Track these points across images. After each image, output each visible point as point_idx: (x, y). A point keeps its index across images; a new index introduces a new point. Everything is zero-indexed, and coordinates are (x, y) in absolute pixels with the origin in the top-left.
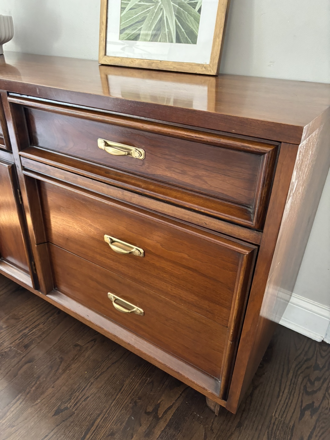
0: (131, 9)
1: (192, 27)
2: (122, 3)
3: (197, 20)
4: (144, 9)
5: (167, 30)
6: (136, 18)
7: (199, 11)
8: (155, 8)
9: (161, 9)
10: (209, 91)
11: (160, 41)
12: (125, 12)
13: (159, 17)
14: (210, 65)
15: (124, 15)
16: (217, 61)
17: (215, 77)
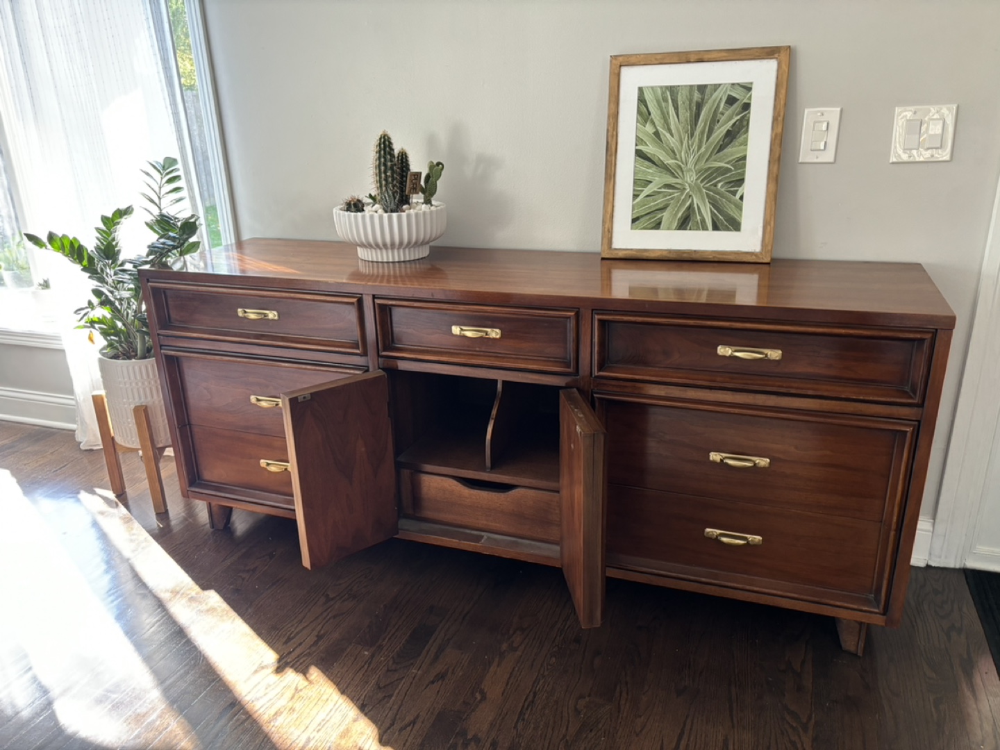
0: (648, 196)
1: (733, 215)
2: (634, 190)
3: (740, 208)
4: (665, 196)
5: (698, 218)
6: (655, 205)
7: (741, 198)
8: (682, 194)
9: (690, 196)
11: (690, 229)
12: (638, 200)
13: (688, 204)
14: (761, 253)
15: (637, 203)
16: (769, 248)
17: (769, 264)
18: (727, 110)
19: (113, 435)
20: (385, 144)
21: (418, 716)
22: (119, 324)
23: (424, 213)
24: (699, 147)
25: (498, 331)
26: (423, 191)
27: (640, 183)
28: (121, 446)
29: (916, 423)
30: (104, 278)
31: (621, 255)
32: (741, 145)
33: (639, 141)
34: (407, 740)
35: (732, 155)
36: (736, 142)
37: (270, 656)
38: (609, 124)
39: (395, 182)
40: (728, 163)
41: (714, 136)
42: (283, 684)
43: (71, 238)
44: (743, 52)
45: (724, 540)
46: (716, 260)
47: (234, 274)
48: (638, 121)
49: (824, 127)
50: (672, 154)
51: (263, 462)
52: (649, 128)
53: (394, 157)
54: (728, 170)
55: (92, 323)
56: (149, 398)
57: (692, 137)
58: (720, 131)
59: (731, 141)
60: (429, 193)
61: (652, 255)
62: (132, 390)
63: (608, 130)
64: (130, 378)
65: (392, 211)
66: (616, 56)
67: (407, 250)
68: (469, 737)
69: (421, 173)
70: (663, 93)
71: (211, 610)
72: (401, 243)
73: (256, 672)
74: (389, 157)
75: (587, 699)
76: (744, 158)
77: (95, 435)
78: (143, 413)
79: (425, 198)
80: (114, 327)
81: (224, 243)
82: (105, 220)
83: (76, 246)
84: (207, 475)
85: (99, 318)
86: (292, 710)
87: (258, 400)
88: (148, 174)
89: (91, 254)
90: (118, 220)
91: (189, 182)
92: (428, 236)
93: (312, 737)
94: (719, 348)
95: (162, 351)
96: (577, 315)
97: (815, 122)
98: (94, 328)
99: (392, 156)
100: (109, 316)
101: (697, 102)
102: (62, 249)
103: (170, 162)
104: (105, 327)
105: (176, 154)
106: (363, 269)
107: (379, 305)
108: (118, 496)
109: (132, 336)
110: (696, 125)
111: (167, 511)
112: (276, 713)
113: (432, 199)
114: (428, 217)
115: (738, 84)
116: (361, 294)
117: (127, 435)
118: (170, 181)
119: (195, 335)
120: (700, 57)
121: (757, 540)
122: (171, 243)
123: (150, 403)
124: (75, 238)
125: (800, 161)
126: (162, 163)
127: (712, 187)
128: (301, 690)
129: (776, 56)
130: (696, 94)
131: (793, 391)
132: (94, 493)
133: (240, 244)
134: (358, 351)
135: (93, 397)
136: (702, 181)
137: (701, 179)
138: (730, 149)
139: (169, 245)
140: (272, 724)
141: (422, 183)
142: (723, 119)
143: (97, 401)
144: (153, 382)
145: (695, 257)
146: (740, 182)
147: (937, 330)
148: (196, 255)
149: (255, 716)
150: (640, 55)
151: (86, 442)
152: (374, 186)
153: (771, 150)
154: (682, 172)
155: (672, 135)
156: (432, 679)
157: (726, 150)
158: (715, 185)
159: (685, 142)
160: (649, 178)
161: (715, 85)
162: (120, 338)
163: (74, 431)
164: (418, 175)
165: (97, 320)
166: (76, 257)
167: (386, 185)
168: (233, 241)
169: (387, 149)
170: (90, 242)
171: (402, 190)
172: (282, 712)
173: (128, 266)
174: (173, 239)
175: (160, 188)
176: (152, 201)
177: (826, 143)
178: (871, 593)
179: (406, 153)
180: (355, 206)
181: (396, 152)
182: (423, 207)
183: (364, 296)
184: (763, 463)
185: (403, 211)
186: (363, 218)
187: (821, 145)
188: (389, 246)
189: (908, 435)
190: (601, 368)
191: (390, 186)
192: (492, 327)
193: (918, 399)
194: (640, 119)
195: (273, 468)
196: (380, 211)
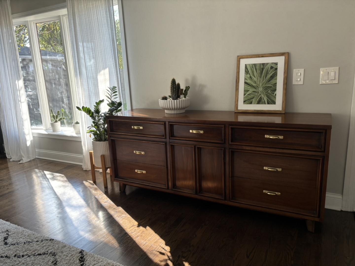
0: (248, 95)
1: (273, 99)
2: (244, 93)
3: (275, 98)
4: (253, 95)
5: (263, 101)
6: (250, 97)
7: (276, 95)
8: (258, 94)
9: (261, 94)
10: (282, 119)
11: (261, 104)
12: (245, 95)
13: (260, 97)
14: (282, 111)
15: (245, 97)
16: (284, 109)
17: (284, 114)
18: (271, 70)
19: (94, 164)
20: (174, 81)
21: (177, 239)
22: (98, 132)
23: (184, 100)
24: (263, 81)
25: (202, 131)
26: (184, 94)
27: (246, 91)
28: (96, 167)
30: (95, 119)
31: (240, 111)
32: (275, 80)
33: (245, 79)
35: (272, 83)
36: (274, 79)
37: (136, 223)
39: (176, 92)
40: (271, 85)
41: (267, 77)
42: (139, 230)
44: (275, 54)
45: (269, 193)
46: (269, 113)
48: (245, 74)
49: (299, 74)
50: (255, 83)
51: (136, 171)
52: (248, 76)
54: (271, 87)
55: (91, 131)
57: (261, 78)
58: (269, 76)
59: (272, 79)
60: (185, 95)
61: (250, 112)
62: (101, 150)
63: (236, 76)
64: (100, 147)
65: (175, 99)
66: (238, 56)
67: (179, 110)
68: (191, 245)
70: (252, 66)
72: (177, 108)
73: (132, 226)
74: (174, 85)
75: (226, 238)
76: (276, 83)
77: (88, 166)
78: (103, 157)
80: (96, 133)
81: (128, 110)
82: (96, 103)
83: (89, 110)
84: (120, 175)
85: (93, 130)
86: (142, 236)
87: (136, 152)
88: (108, 91)
89: (93, 112)
90: (100, 103)
91: (119, 93)
92: (184, 107)
93: (147, 242)
94: (265, 135)
95: (110, 138)
96: (225, 126)
97: (297, 73)
98: (91, 133)
99: (175, 84)
100: (95, 130)
101: (262, 68)
102: (85, 111)
103: (115, 87)
104: (94, 133)
105: (116, 85)
106: (166, 115)
107: (170, 124)
108: (94, 182)
109: (101, 135)
110: (262, 74)
111: (107, 187)
112: (137, 236)
113: (186, 96)
115: (274, 63)
116: (165, 121)
117: (98, 163)
118: (114, 93)
119: (120, 133)
120: (262, 56)
121: (279, 194)
122: (114, 108)
123: (105, 154)
124: (89, 108)
125: (293, 84)
126: (112, 88)
127: (267, 92)
128: (144, 231)
129: (284, 55)
130: (261, 66)
131: (287, 148)
132: (87, 182)
133: (132, 110)
134: (164, 137)
135: (90, 152)
136: (264, 90)
137: (264, 89)
139: (114, 109)
141: (184, 92)
142: (270, 72)
143: (91, 154)
144: (107, 148)
145: (262, 112)
146: (275, 90)
147: (327, 129)
148: (120, 112)
149: (131, 237)
150: (245, 55)
151: (85, 168)
152: (170, 93)
153: (284, 81)
154: (258, 88)
155: (255, 77)
156: (181, 231)
157: (271, 81)
158: (268, 91)
159: (259, 79)
160: (248, 89)
161: (267, 63)
162: (98, 136)
163: (82, 165)
164: (183, 90)
166: (88, 113)
168: (130, 109)
170: (93, 110)
171: (178, 94)
172: (139, 236)
173: (103, 115)
174: (115, 107)
175: (111, 94)
177: (300, 79)
178: (315, 211)
179: (179, 84)
180: (165, 98)
181: (177, 83)
182: (184, 98)
183: (166, 122)
184: (280, 170)
185: (178, 99)
186: (167, 101)
187: (299, 80)
188: (174, 109)
189: (321, 161)
190: (231, 142)
191: (175, 93)
192: (201, 130)
193: (323, 149)
194: (246, 73)
195: (139, 172)
196: (172, 100)
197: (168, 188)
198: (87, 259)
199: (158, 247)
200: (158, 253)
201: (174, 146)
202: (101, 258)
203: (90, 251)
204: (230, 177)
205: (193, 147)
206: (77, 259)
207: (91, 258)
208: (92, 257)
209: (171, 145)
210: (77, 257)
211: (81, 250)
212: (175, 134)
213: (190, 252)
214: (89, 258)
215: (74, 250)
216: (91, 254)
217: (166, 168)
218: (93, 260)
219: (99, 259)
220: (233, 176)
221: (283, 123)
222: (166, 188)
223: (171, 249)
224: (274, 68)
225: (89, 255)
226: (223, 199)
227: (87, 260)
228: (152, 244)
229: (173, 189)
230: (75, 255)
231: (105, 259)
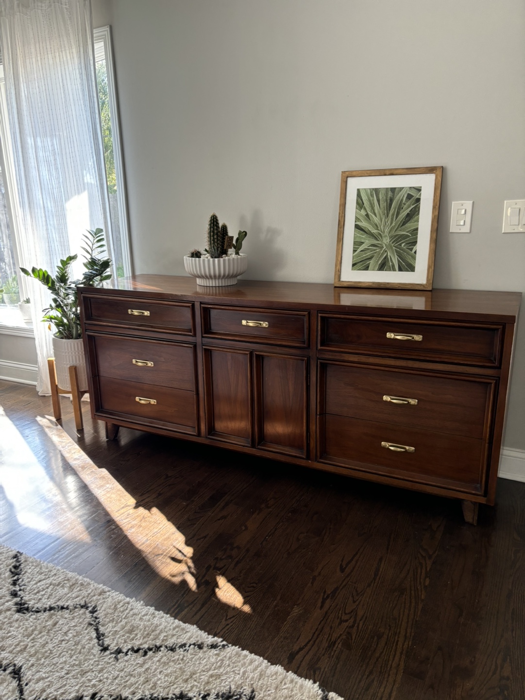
0: (362, 251)
1: (410, 262)
2: (354, 248)
3: (414, 258)
4: (372, 251)
5: (391, 264)
6: (366, 256)
7: (415, 252)
8: (381, 250)
9: (386, 251)
10: (426, 301)
11: (386, 270)
12: (356, 253)
13: (385, 255)
14: (426, 284)
15: (356, 255)
16: (431, 282)
17: (431, 291)
18: (407, 202)
19: (57, 384)
20: (214, 220)
21: (208, 535)
22: (65, 321)
23: (233, 259)
24: (391, 223)
25: (267, 323)
26: (235, 247)
27: (357, 244)
28: (61, 390)
29: (498, 378)
30: (59, 293)
31: (345, 285)
32: (415, 222)
33: (357, 219)
34: (200, 545)
35: (410, 228)
36: (412, 220)
37: (132, 501)
38: (340, 210)
39: (219, 242)
40: (407, 232)
41: (400, 216)
42: (137, 514)
43: (44, 271)
44: (416, 169)
45: (392, 448)
46: (400, 288)
47: (130, 290)
48: (356, 208)
49: (463, 212)
50: (376, 227)
51: (137, 399)
52: (363, 212)
53: (219, 227)
54: (408, 236)
55: (51, 318)
56: (78, 362)
57: (387, 217)
58: (403, 214)
59: (410, 220)
60: (238, 248)
61: (362, 285)
62: (69, 356)
63: (340, 214)
64: (68, 350)
65: (215, 257)
66: (345, 172)
67: (223, 280)
68: (234, 546)
69: (233, 237)
70: (371, 192)
71: (103, 478)
72: (219, 276)
73: (123, 508)
74: (215, 227)
75: (305, 534)
76: (417, 229)
77: (47, 387)
78: (74, 370)
79: (236, 251)
80: (62, 321)
81: (125, 275)
82: (62, 262)
83: (46, 275)
84: (107, 406)
85: (54, 316)
86: (140, 526)
87: (137, 362)
88: (87, 237)
89: (54, 280)
90: (69, 262)
91: (108, 241)
92: (235, 272)
93: (149, 539)
94: (388, 333)
95: (87, 334)
96: (309, 313)
97: (458, 210)
98: (52, 322)
100: (60, 315)
101: (390, 197)
102: (39, 276)
103: (99, 231)
104: (56, 321)
105: (102, 227)
106: (198, 289)
107: (203, 307)
108: (57, 420)
109: (71, 327)
110: (390, 210)
111: (83, 429)
112: (131, 527)
113: (240, 252)
114: (236, 261)
115: (414, 188)
117: (65, 383)
118: (99, 241)
119: (105, 324)
120: (392, 172)
121: (411, 450)
122: (94, 272)
123: (78, 365)
124: (46, 271)
125: (450, 231)
126: (95, 231)
127: (399, 246)
128: (146, 518)
129: (435, 172)
130: (390, 193)
131: (428, 359)
132: (45, 417)
133: (134, 276)
134: (191, 334)
135: (48, 361)
136: (393, 243)
137: (393, 241)
138: (409, 224)
139: (94, 274)
140: (129, 531)
141: (234, 242)
142: (405, 207)
143: (50, 364)
144: (80, 353)
145: (388, 286)
146: (415, 243)
147: (506, 323)
148: (109, 281)
149: (121, 527)
150: (358, 171)
151: (42, 391)
152: (207, 244)
153: (432, 225)
154: (382, 237)
155: (376, 216)
156: (219, 518)
157: (406, 225)
158: (401, 245)
159: (383, 220)
160: (363, 241)
161: (401, 188)
162: (65, 327)
163: (35, 386)
164: (232, 238)
165: (53, 317)
166: (45, 281)
167: (214, 243)
168: (131, 275)
169: (215, 223)
170: (54, 274)
171: (223, 247)
172: (134, 527)
173: (73, 286)
174: (96, 270)
175: (93, 245)
176: (88, 252)
177: (464, 221)
178: (478, 484)
179: (226, 226)
180: (196, 255)
181: (220, 225)
182: (234, 256)
183: (195, 302)
184: (413, 402)
185: (222, 258)
186: (199, 261)
187: (462, 223)
188: (213, 277)
189: (493, 385)
190: (321, 345)
191: (216, 244)
192: (264, 321)
193: (497, 364)
194: (357, 206)
195: (142, 402)
196: (209, 257)
197: (199, 435)
198: (25, 570)
199: (169, 549)
200: (169, 560)
201: (211, 352)
202: (55, 569)
203: (34, 555)
204: (318, 414)
205: (247, 354)
206: (6, 570)
207: (34, 569)
208: (36, 566)
209: (205, 349)
210: (7, 566)
211: (16, 553)
212: (213, 327)
213: (230, 560)
214: (30, 568)
215: (3, 553)
216: (36, 561)
217: (195, 396)
218: (37, 572)
219: (50, 571)
220: (323, 413)
221: (429, 309)
222: (195, 434)
223: (194, 554)
224: (414, 197)
225: (32, 562)
226: (304, 457)
227: (26, 572)
228: (157, 543)
229: (208, 435)
230: (4, 561)
231: (62, 571)
